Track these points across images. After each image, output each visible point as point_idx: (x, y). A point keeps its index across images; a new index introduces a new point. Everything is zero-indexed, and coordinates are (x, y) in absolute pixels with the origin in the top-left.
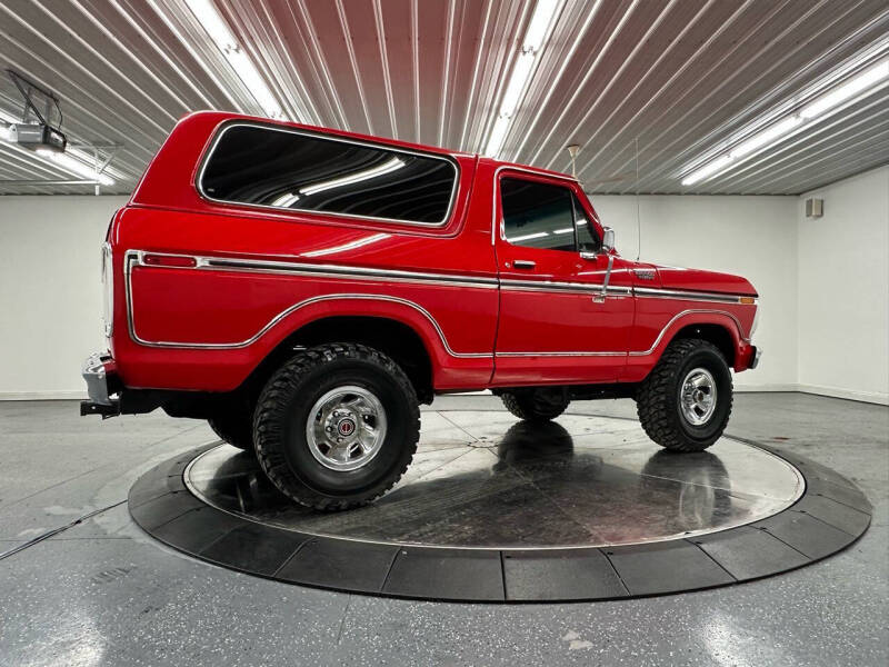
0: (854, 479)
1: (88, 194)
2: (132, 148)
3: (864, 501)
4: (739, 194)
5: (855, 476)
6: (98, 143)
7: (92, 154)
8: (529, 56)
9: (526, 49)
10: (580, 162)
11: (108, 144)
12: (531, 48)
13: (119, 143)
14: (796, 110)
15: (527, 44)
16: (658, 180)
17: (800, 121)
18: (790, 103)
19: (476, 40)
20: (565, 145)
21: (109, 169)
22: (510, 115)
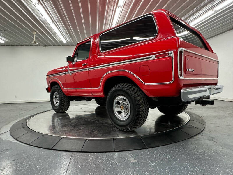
0: (201, 116)
2: (10, 32)
3: (204, 121)
8: (120, 8)
9: (119, 6)
11: (2, 31)
12: (120, 6)
13: (5, 31)
15: (119, 5)
19: (105, 3)
21: (2, 38)
22: (115, 24)
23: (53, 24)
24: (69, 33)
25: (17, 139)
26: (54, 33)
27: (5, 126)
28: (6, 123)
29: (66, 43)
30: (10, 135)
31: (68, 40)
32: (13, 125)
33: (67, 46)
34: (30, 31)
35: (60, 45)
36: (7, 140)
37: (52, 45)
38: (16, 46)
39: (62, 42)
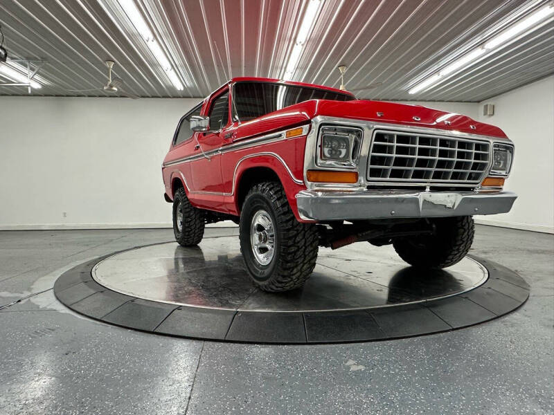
0: (516, 271)
1: (24, 95)
2: (55, 63)
4: (443, 101)
5: (516, 269)
6: (28, 59)
7: (26, 66)
10: (347, 77)
11: (38, 60)
13: (44, 59)
14: (481, 44)
16: (393, 91)
17: (484, 51)
18: (478, 39)
20: (337, 65)
21: (37, 77)
22: (302, 43)
23: (155, 41)
24: (192, 66)
25: (72, 307)
26: (156, 65)
27: (42, 278)
28: (45, 270)
29: (182, 89)
30: (54, 298)
31: (189, 84)
32: (59, 276)
33: (184, 97)
34: (100, 59)
35: (168, 94)
36: (48, 307)
37: (149, 95)
38: (67, 96)
39: (172, 89)
